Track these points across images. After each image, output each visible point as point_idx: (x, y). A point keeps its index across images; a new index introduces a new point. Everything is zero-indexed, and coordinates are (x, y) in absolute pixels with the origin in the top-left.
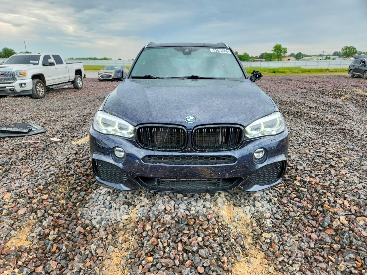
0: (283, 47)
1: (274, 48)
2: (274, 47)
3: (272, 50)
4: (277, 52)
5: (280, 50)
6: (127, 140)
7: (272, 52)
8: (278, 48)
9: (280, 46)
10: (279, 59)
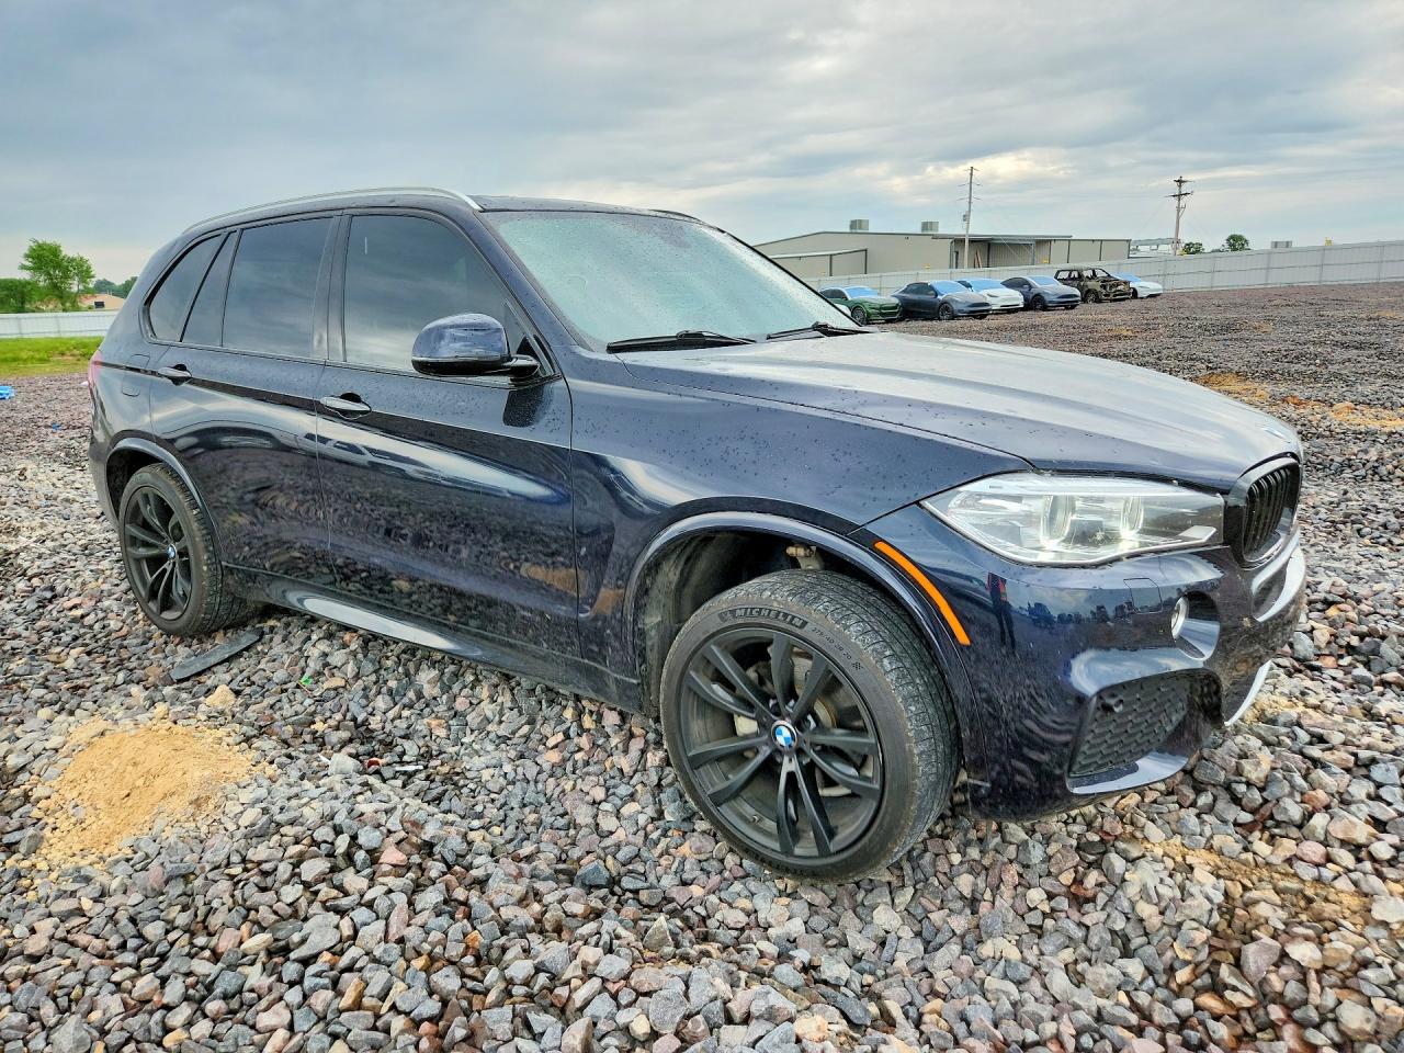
0: (71, 255)
1: (27, 256)
2: (26, 251)
3: (23, 267)
4: (49, 274)
5: (58, 266)
6: (1197, 554)
7: (25, 276)
8: (44, 258)
9: (55, 251)
10: (68, 304)
